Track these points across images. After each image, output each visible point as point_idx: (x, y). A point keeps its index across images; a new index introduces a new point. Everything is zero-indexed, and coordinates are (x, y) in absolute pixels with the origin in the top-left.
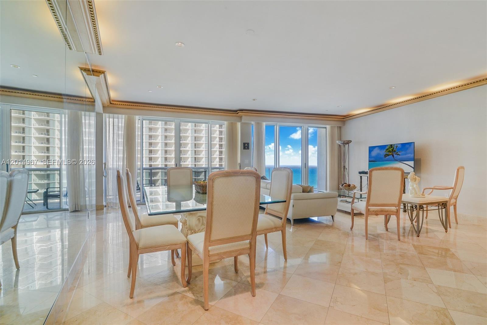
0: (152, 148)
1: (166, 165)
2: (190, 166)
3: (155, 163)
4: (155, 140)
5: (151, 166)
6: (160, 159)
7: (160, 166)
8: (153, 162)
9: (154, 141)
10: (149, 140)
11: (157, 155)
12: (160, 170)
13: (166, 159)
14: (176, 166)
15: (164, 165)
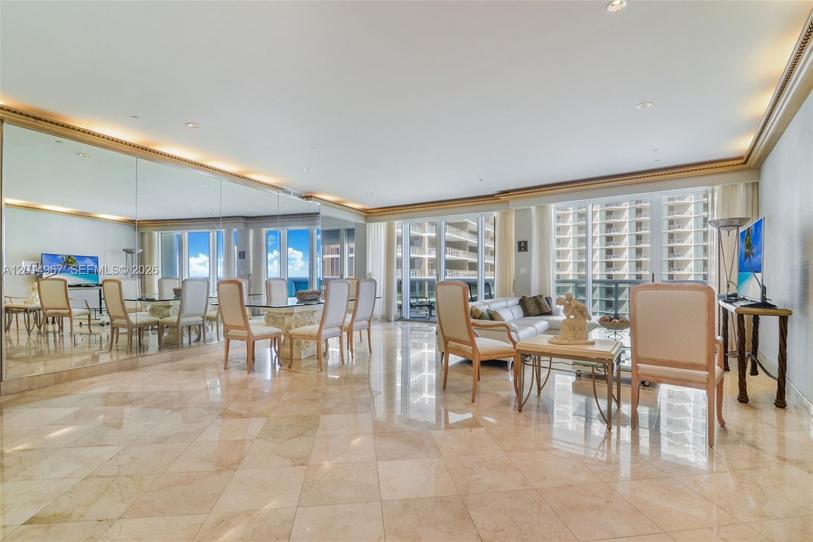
0: (611, 247)
1: (639, 277)
2: (692, 278)
3: (617, 272)
4: (618, 232)
5: (610, 277)
6: (627, 266)
7: (627, 278)
8: (614, 271)
9: (616, 233)
10: (607, 232)
11: (622, 258)
12: (627, 285)
13: (639, 265)
14: (653, 281)
15: (635, 276)
